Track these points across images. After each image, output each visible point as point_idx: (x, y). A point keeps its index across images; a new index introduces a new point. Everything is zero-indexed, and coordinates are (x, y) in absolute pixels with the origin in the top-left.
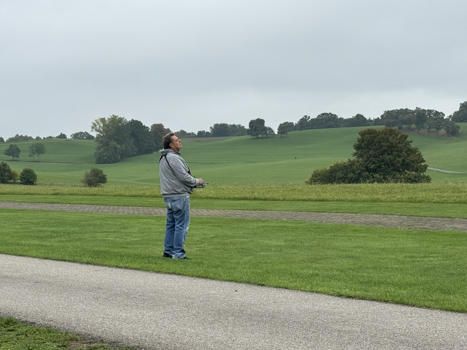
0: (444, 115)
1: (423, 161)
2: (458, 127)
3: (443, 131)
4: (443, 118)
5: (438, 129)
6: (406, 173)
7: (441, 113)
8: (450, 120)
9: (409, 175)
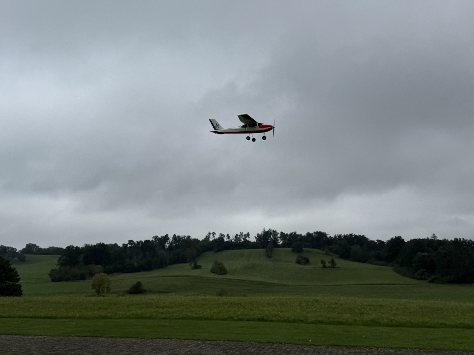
0: (16, 250)
1: (18, 276)
2: (25, 257)
3: (16, 259)
4: (16, 251)
5: (13, 257)
6: (7, 283)
7: (15, 249)
8: (20, 253)
9: (9, 284)
